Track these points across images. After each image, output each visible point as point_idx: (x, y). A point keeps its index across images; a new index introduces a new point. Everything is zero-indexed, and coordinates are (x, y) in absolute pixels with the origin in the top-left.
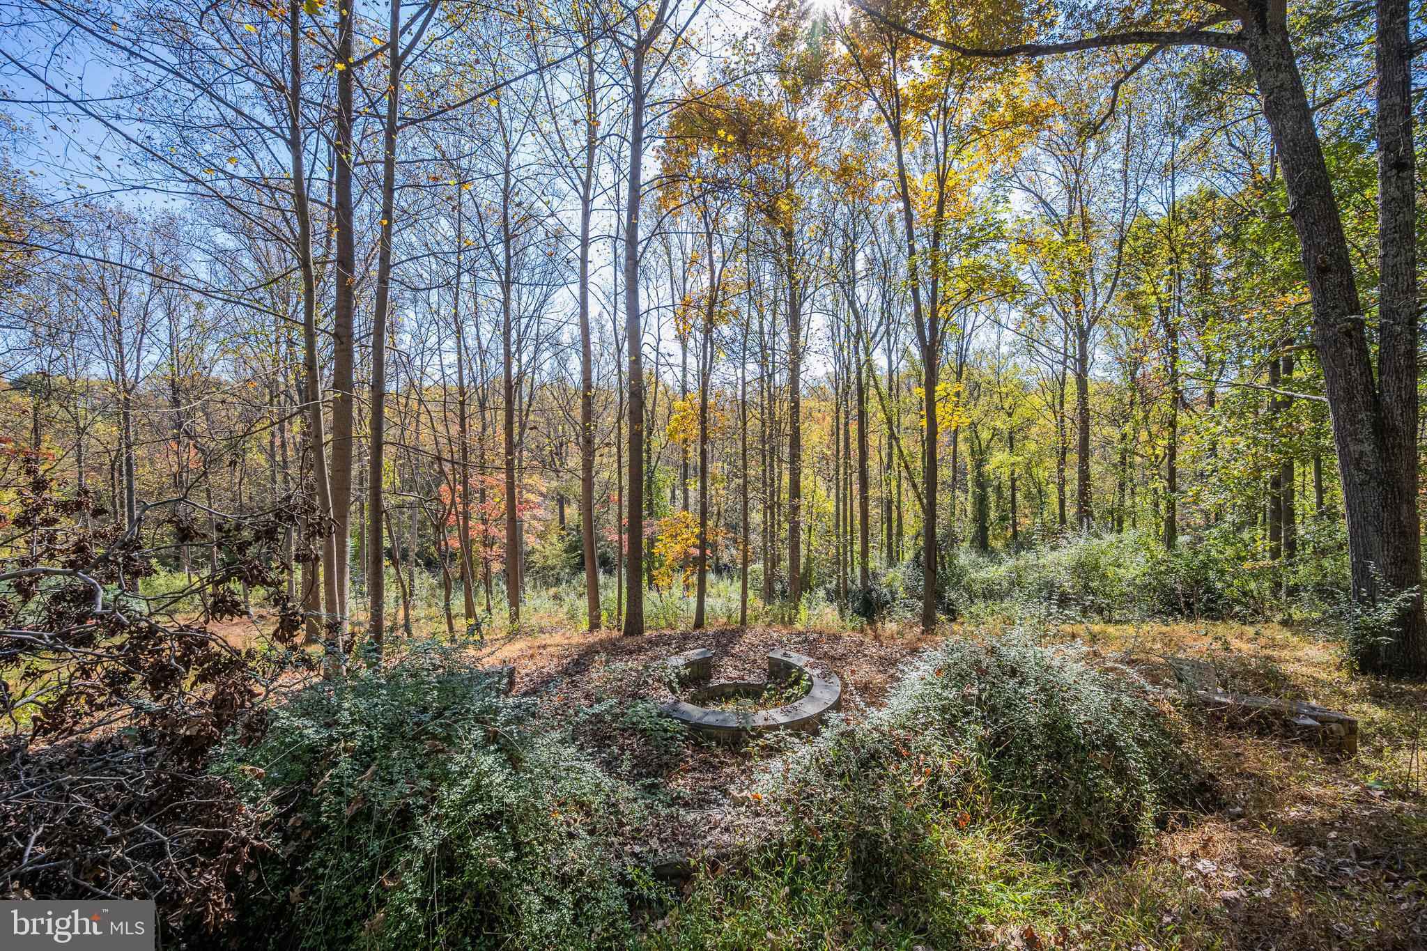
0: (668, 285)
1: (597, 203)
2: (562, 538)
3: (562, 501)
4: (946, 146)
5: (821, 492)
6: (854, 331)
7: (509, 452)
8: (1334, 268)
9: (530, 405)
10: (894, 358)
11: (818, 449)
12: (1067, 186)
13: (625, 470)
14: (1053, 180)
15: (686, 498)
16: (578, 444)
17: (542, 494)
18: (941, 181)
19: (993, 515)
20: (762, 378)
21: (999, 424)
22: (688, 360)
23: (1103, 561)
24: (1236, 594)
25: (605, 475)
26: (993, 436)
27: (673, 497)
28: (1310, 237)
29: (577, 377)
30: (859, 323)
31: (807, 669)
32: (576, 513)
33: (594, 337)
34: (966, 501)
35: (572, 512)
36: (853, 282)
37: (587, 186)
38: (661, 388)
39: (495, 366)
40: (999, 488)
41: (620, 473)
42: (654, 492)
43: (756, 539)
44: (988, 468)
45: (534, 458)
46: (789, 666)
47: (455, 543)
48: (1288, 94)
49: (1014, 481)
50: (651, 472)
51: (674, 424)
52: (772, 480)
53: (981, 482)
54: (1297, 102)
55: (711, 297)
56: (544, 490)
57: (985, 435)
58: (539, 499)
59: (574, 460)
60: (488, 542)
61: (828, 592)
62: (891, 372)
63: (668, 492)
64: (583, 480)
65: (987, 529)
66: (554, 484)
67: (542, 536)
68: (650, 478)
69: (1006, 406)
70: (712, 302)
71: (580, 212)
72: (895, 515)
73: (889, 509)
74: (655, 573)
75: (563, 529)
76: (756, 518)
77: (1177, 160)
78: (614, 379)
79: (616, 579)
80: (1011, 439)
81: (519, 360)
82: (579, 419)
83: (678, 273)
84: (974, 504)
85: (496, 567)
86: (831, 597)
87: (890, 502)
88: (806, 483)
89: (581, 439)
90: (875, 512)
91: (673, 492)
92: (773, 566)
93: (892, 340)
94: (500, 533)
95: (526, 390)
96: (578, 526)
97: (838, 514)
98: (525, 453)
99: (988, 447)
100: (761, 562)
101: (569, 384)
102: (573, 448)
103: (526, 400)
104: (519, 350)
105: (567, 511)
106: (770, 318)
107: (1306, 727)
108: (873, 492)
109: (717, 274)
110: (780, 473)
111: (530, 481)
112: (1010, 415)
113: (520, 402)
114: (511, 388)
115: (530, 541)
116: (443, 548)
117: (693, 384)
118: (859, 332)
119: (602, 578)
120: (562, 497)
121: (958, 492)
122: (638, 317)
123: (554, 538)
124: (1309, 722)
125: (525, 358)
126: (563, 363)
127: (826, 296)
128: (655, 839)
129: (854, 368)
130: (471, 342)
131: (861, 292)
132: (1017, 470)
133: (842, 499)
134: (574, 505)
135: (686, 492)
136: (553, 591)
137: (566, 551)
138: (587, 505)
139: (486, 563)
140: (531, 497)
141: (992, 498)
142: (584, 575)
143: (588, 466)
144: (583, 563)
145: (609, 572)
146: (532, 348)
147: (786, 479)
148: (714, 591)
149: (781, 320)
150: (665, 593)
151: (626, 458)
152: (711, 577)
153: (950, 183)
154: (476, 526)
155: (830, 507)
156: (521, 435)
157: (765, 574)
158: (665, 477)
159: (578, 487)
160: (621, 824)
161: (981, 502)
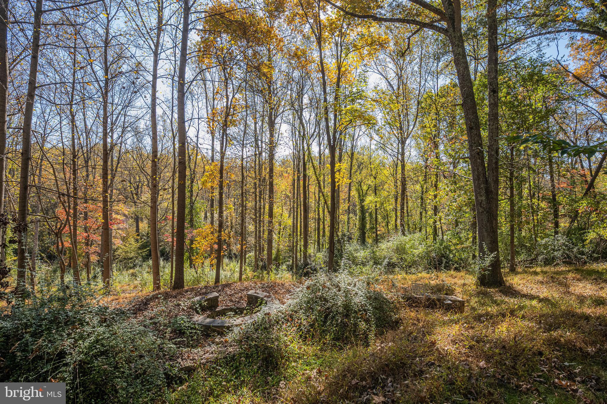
0: (204, 101)
1: (163, 56)
2: (137, 241)
3: (137, 220)
4: (341, 52)
5: (286, 214)
6: (302, 134)
7: (105, 191)
8: (474, 128)
9: (118, 163)
10: (322, 148)
11: (284, 193)
12: (397, 75)
13: (176, 202)
14: (391, 71)
15: (212, 217)
16: (148, 186)
17: (125, 215)
18: (339, 68)
19: (368, 226)
20: (256, 155)
21: (370, 182)
22: (215, 143)
23: (408, 246)
24: (456, 259)
25: (165, 204)
26: (369, 188)
27: (206, 217)
28: (467, 115)
29: (149, 148)
30: (304, 130)
31: (265, 298)
32: (146, 226)
33: (160, 128)
34: (355, 220)
35: (144, 226)
36: (302, 110)
37: (157, 46)
38: (199, 157)
39: (96, 139)
40: (371, 214)
41: (173, 204)
42: (194, 214)
43: (251, 240)
44: (365, 203)
45: (120, 194)
46: (257, 298)
47: (67, 244)
48: (461, 57)
49: (376, 210)
50: (192, 203)
51: (205, 178)
52: (260, 208)
53: (363, 211)
54: (464, 60)
55: (226, 112)
56: (127, 213)
57: (365, 188)
58: (123, 218)
59: (146, 196)
60: (88, 243)
61: (288, 266)
62: (320, 155)
63: (203, 215)
64: (151, 207)
65: (365, 233)
66: (133, 209)
67: (124, 239)
68: (192, 207)
69: (374, 173)
70: (227, 115)
71: (152, 59)
72: (321, 227)
73: (319, 223)
74: (193, 258)
75: (138, 235)
76: (251, 228)
77: (439, 69)
78: (172, 150)
79: (170, 264)
80: (375, 189)
81: (112, 137)
82: (149, 171)
83: (210, 95)
84: (359, 221)
85: (94, 258)
86: (290, 268)
87: (319, 219)
88: (276, 210)
89: (150, 184)
90: (312, 225)
91: (206, 214)
92: (260, 253)
93: (321, 138)
94: (97, 238)
95: (116, 154)
96: (148, 234)
97: (294, 226)
98: (114, 191)
99: (366, 193)
100: (254, 252)
101: (143, 151)
102: (145, 189)
103: (115, 159)
104: (112, 130)
105: (141, 225)
106: (260, 123)
107: (447, 304)
108: (311, 215)
109: (230, 101)
110: (264, 204)
111: (117, 208)
112: (375, 178)
113: (112, 161)
114: (107, 153)
115: (117, 242)
116: (60, 247)
117: (218, 157)
118: (304, 135)
119: (162, 263)
120: (138, 217)
121: (351, 215)
122: (184, 122)
123: (132, 240)
124: (449, 302)
125: (115, 136)
126: (140, 140)
127: (289, 115)
128: (180, 359)
129: (301, 152)
130: (80, 124)
131: (306, 114)
132: (378, 205)
133: (295, 219)
134: (145, 221)
135: (212, 214)
136: (131, 271)
137: (139, 248)
138: (153, 222)
139: (88, 255)
140: (118, 217)
141: (368, 218)
142: (151, 262)
143: (154, 200)
144: (150, 255)
145: (166, 259)
146: (120, 130)
147: (267, 207)
148: (228, 268)
149: (266, 125)
150: (199, 270)
151: (176, 196)
152: (226, 260)
153: (343, 69)
154: (81, 235)
155: (290, 222)
156: (112, 181)
157: (255, 258)
158: (202, 207)
159: (148, 211)
160: (165, 355)
161: (363, 220)
